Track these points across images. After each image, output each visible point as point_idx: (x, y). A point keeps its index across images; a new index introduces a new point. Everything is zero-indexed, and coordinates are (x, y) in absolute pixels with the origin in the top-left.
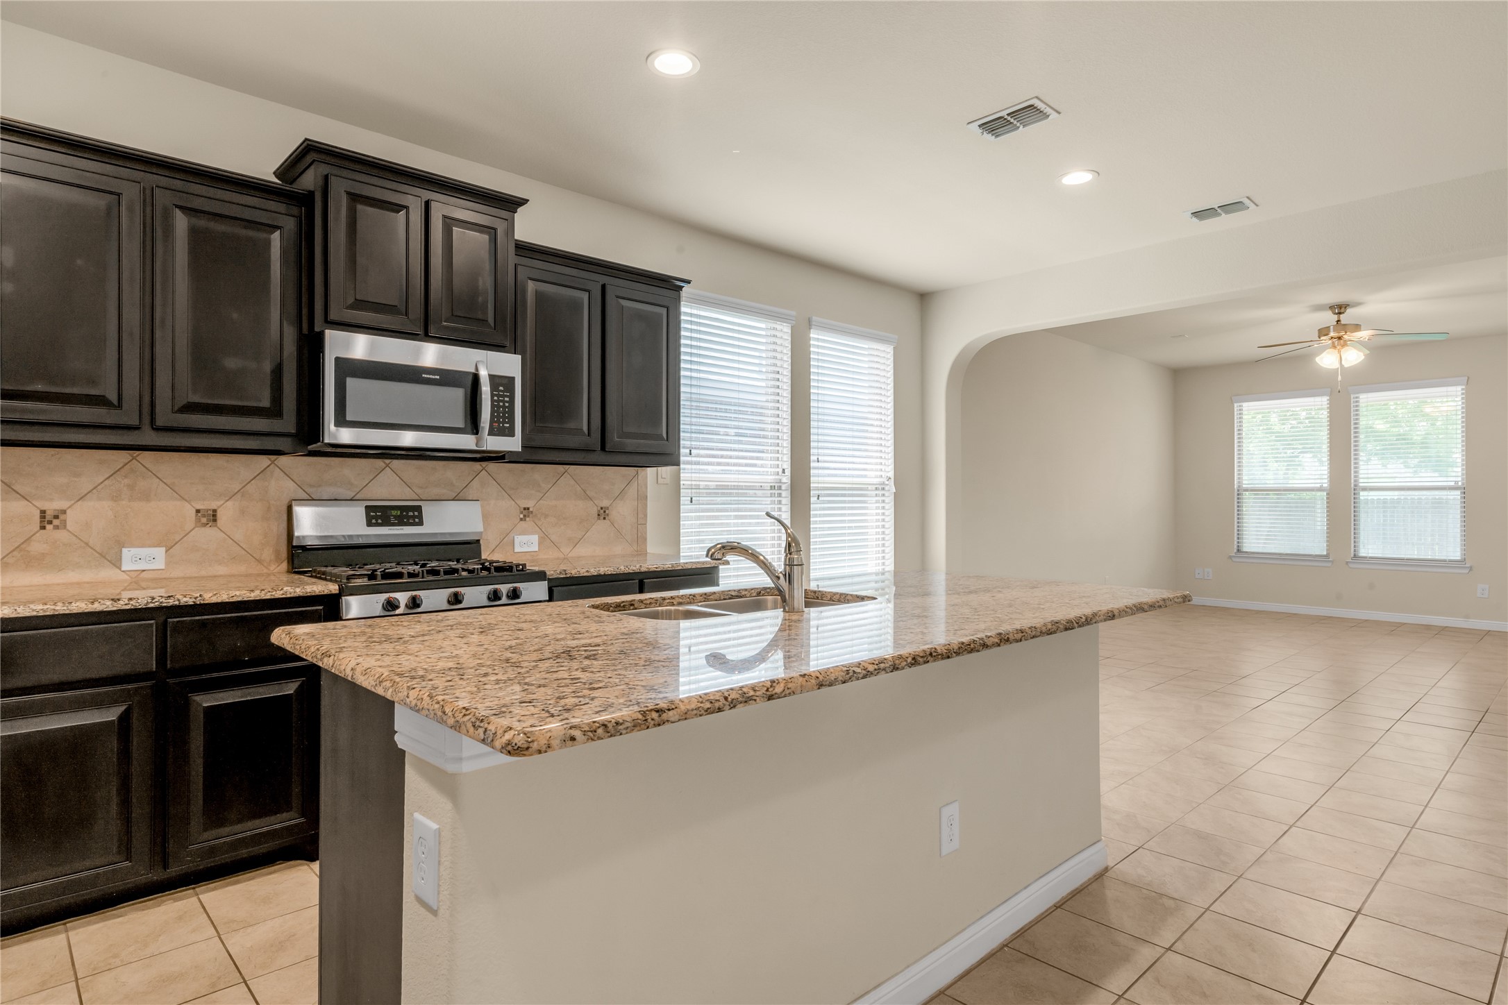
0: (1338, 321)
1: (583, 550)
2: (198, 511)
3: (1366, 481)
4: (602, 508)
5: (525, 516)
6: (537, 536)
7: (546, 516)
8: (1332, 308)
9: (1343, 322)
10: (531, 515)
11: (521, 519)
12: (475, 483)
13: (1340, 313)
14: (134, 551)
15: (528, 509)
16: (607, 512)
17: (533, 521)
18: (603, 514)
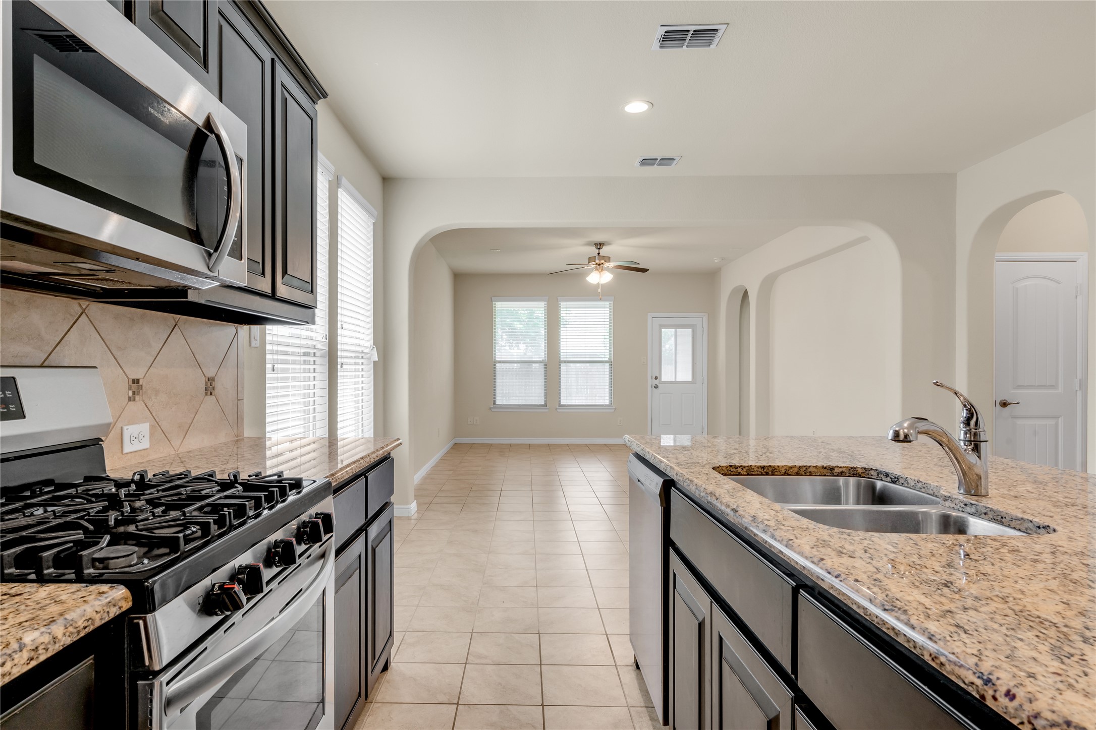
0: (599, 254)
1: (193, 441)
3: (565, 357)
4: (209, 379)
5: (134, 393)
6: (148, 424)
7: (156, 392)
8: (596, 244)
9: (601, 255)
10: (141, 392)
11: (130, 399)
12: (73, 336)
13: (599, 249)
15: (138, 381)
16: (213, 384)
17: (144, 402)
18: (209, 387)
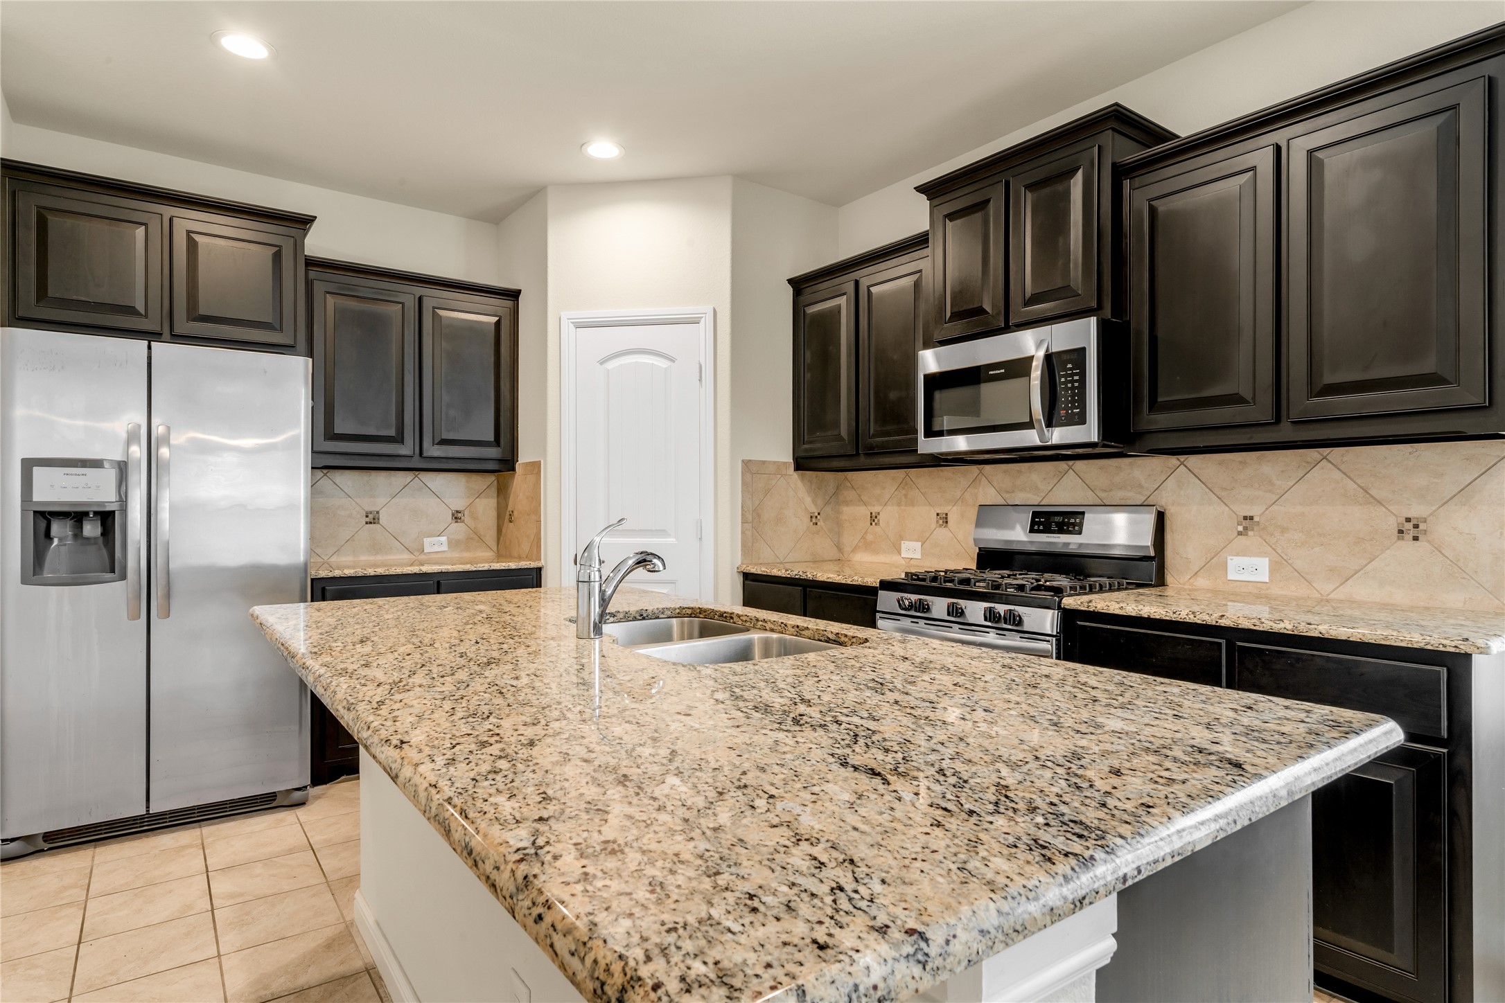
1: (1361, 590)
2: (938, 514)
4: (1408, 520)
5: (1246, 528)
6: (1267, 559)
7: (1284, 530)
10: (1256, 528)
11: (1240, 533)
12: (1171, 483)
14: (907, 543)
15: (1251, 518)
16: (1422, 526)
17: (1261, 537)
18: (1412, 529)
